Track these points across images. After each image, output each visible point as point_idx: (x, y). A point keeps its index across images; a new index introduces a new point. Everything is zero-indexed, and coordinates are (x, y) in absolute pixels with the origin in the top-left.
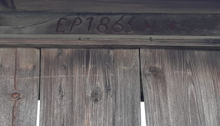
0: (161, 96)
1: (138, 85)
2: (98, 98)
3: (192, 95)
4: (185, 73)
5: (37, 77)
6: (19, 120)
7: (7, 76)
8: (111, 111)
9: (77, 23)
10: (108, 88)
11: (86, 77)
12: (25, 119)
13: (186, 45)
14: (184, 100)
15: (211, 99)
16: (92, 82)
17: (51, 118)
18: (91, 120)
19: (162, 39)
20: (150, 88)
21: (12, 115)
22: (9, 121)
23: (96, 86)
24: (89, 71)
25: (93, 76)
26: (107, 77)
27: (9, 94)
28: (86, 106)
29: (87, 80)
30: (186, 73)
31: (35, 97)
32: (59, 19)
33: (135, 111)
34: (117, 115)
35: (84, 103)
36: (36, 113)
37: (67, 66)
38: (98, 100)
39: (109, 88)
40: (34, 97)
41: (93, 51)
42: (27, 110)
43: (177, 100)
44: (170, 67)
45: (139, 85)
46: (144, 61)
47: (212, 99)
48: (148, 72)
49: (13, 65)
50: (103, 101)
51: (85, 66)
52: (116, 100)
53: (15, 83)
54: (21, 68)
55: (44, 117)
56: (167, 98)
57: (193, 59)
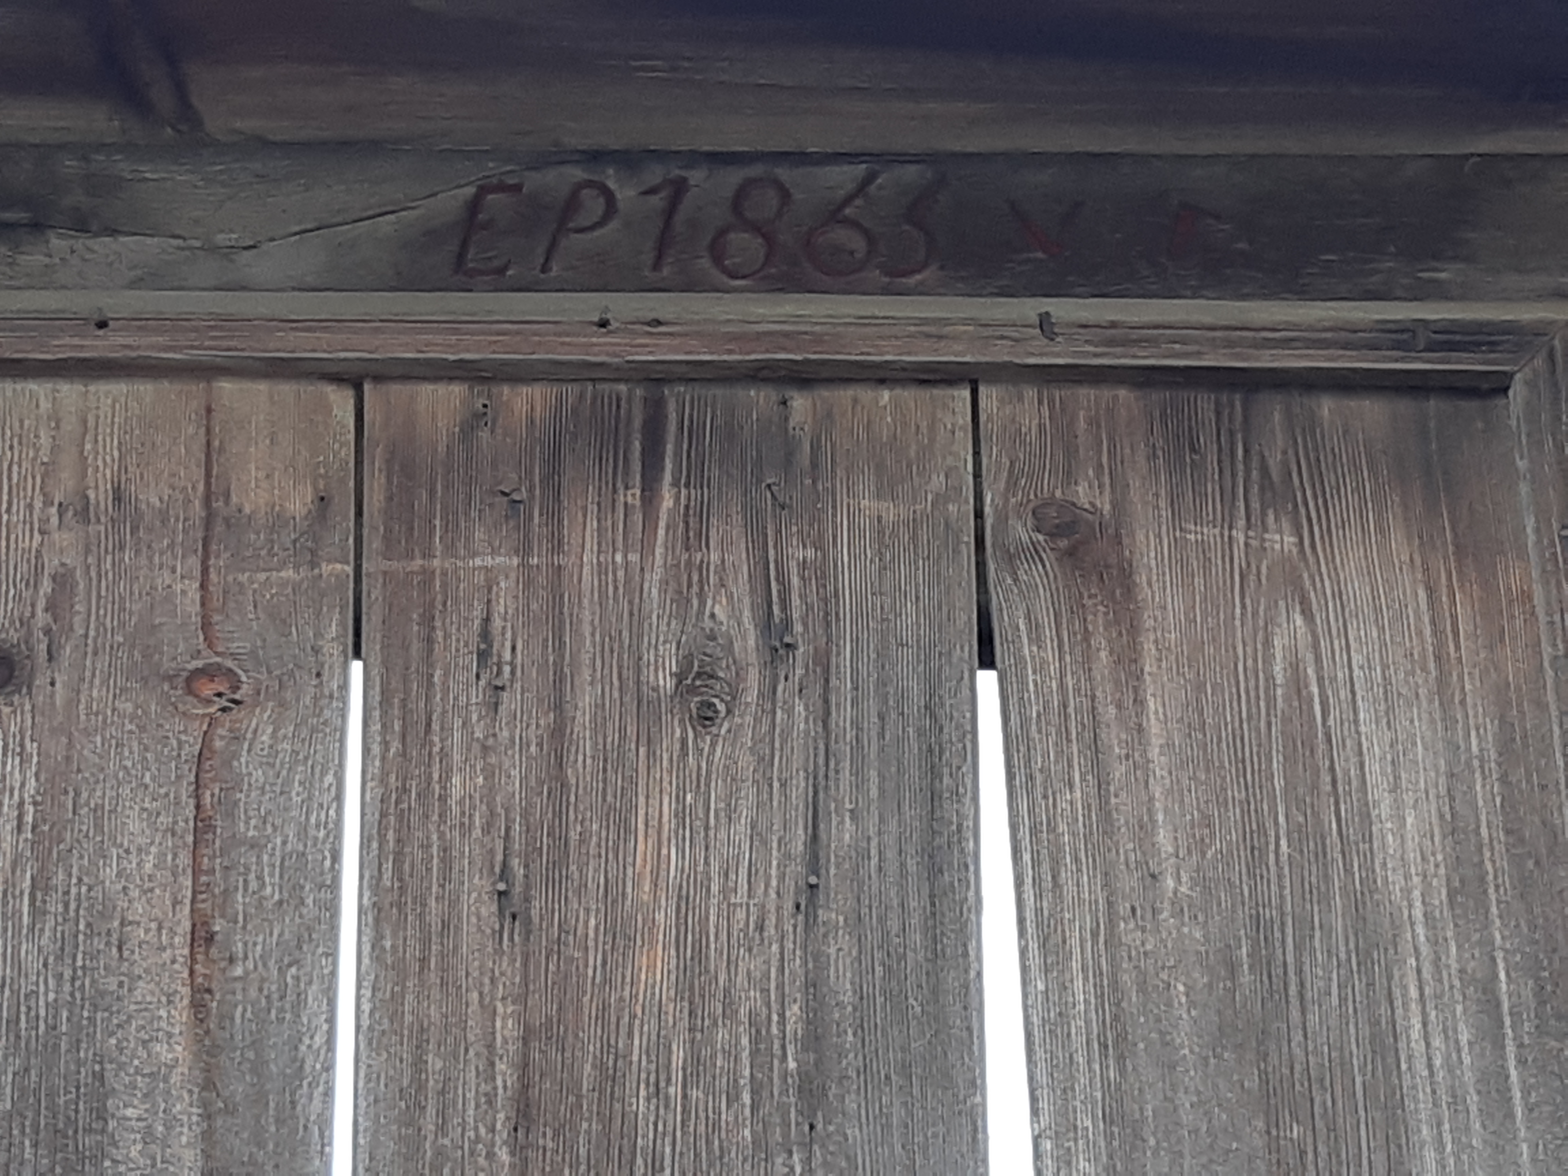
0: (1104, 692)
1: (964, 618)
2: (716, 701)
3: (1297, 684)
4: (1253, 543)
5: (339, 566)
6: (235, 840)
7: (156, 559)
8: (799, 785)
9: (583, 219)
10: (781, 640)
11: (642, 569)
12: (269, 830)
13: (1265, 360)
14: (1244, 715)
15: (1410, 706)
16: (682, 600)
17: (432, 828)
18: (673, 841)
19: (1113, 325)
20: (1037, 640)
21: (192, 807)
22: (175, 847)
23: (708, 623)
24: (661, 532)
25: (689, 563)
26: (772, 566)
27: (170, 678)
28: (642, 750)
29: (646, 586)
30: (1263, 540)
31: (331, 697)
32: (471, 190)
33: (946, 780)
34: (833, 806)
35: (631, 730)
36: (339, 798)
37: (524, 495)
38: (716, 712)
39: (787, 639)
40: (327, 692)
41: (688, 398)
42: (284, 772)
43: (1201, 714)
44: (1162, 504)
45: (970, 618)
46: (1005, 461)
47: (1419, 708)
48: (1025, 538)
49: (193, 488)
50: (749, 719)
51: (633, 495)
52: (827, 713)
53: (203, 604)
54: (240, 511)
55: (389, 823)
56: (1139, 702)
57: (1305, 447)
